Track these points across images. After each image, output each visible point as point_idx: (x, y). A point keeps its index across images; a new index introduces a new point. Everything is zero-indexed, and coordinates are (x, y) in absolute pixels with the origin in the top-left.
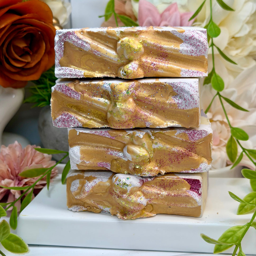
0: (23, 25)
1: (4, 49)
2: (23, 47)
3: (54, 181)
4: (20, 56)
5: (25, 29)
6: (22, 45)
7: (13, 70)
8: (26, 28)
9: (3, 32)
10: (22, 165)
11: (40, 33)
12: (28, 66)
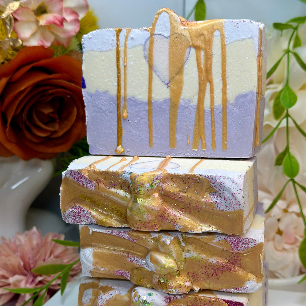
0: (48, 87)
1: (24, 115)
2: (49, 113)
3: (75, 280)
4: (45, 124)
5: (50, 92)
6: (47, 111)
7: (35, 140)
8: (52, 91)
9: (22, 96)
10: (38, 258)
11: (69, 97)
12: (55, 136)
